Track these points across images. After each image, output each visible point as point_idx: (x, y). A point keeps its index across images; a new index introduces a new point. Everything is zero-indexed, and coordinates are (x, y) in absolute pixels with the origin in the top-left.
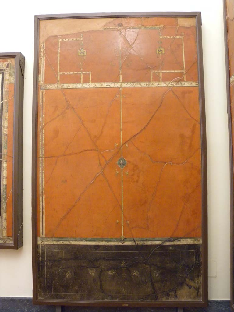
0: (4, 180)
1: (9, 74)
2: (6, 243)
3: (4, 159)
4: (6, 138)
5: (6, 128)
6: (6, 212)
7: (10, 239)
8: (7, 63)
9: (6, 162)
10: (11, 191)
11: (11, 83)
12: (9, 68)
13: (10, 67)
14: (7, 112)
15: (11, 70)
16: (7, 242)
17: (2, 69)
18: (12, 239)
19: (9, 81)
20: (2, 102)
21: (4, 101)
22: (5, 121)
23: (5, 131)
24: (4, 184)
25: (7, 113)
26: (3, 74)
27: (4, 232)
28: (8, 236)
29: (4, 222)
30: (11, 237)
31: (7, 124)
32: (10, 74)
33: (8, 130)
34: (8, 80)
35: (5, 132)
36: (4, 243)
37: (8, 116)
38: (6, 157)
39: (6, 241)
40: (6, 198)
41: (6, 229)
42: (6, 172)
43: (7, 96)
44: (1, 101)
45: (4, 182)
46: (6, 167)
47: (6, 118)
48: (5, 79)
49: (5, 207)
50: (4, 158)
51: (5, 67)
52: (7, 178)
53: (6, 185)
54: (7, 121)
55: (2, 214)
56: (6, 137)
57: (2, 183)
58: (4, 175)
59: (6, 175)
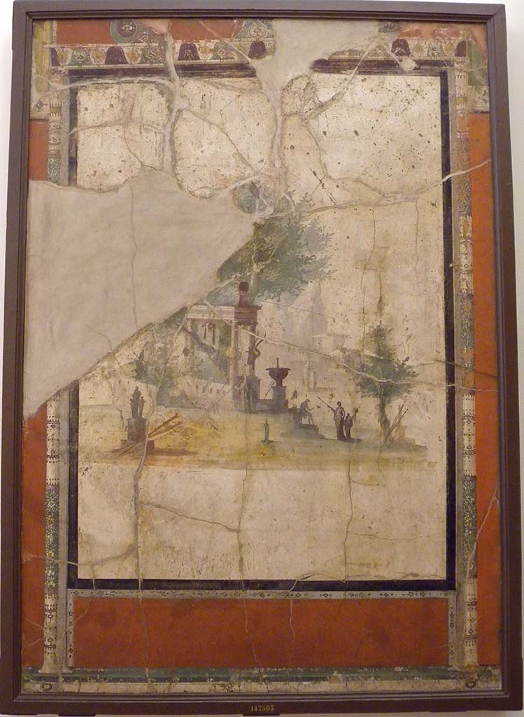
0: (466, 459)
1: (467, 79)
2: (475, 688)
3: (463, 385)
4: (470, 306)
5: (469, 272)
6: (475, 576)
7: (491, 675)
8: (456, 41)
9: (472, 393)
10: (494, 498)
11: (476, 112)
12: (467, 59)
13: (470, 56)
14: (469, 214)
15: (475, 65)
16: (479, 683)
17: (438, 58)
18: (496, 672)
19: (469, 103)
20: (447, 177)
21: (456, 174)
22: (463, 246)
23: (464, 283)
24: (467, 473)
25: (469, 219)
26: (444, 76)
27: (467, 649)
28: (483, 663)
29: (468, 614)
30: (493, 666)
31: (470, 257)
32: (471, 81)
33: (475, 281)
34: (466, 99)
35: (464, 286)
36: (467, 689)
37: (470, 229)
38: (471, 376)
39: (475, 683)
40: (476, 524)
41: (474, 638)
42: (473, 431)
43: (465, 158)
44: (444, 174)
45: (466, 467)
46: (472, 413)
47: (464, 237)
48: (454, 95)
49: (471, 556)
50: (464, 379)
51: (451, 55)
52: (477, 452)
53: (474, 478)
54: (469, 245)
55: (460, 585)
56: (468, 305)
57: (459, 471)
58: (466, 443)
59: (473, 443)
